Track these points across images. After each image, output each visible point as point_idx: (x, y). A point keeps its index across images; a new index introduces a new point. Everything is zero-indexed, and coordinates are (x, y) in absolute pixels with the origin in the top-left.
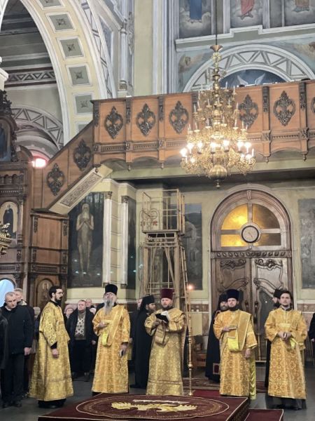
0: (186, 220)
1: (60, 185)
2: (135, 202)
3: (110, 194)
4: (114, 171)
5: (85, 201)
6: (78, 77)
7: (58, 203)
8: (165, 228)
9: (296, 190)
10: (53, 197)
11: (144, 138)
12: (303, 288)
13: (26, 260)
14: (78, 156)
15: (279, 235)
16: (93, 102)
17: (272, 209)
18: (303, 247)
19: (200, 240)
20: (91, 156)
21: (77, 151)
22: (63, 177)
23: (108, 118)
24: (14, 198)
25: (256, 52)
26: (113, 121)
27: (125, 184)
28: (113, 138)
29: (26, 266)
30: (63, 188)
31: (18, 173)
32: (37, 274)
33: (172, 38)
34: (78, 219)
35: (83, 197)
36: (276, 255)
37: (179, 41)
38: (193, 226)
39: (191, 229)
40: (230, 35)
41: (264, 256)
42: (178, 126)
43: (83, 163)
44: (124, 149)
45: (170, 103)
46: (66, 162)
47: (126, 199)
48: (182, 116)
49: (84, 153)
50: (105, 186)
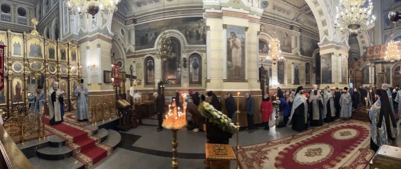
1: (360, 65)
2: (375, 67)
3: (370, 66)
4: (371, 61)
6: (363, 42)
8: (382, 72)
10: (359, 67)
16: (366, 47)
19: (390, 74)
21: (363, 58)
22: (361, 63)
27: (373, 63)
28: (370, 55)
29: (355, 80)
31: (352, 63)
32: (357, 82)
35: (364, 67)
40: (396, 29)
42: (384, 51)
43: (365, 60)
44: (373, 57)
45: (382, 46)
46: (361, 60)
47: (373, 66)
48: (385, 49)
49: (365, 58)
50: (369, 64)
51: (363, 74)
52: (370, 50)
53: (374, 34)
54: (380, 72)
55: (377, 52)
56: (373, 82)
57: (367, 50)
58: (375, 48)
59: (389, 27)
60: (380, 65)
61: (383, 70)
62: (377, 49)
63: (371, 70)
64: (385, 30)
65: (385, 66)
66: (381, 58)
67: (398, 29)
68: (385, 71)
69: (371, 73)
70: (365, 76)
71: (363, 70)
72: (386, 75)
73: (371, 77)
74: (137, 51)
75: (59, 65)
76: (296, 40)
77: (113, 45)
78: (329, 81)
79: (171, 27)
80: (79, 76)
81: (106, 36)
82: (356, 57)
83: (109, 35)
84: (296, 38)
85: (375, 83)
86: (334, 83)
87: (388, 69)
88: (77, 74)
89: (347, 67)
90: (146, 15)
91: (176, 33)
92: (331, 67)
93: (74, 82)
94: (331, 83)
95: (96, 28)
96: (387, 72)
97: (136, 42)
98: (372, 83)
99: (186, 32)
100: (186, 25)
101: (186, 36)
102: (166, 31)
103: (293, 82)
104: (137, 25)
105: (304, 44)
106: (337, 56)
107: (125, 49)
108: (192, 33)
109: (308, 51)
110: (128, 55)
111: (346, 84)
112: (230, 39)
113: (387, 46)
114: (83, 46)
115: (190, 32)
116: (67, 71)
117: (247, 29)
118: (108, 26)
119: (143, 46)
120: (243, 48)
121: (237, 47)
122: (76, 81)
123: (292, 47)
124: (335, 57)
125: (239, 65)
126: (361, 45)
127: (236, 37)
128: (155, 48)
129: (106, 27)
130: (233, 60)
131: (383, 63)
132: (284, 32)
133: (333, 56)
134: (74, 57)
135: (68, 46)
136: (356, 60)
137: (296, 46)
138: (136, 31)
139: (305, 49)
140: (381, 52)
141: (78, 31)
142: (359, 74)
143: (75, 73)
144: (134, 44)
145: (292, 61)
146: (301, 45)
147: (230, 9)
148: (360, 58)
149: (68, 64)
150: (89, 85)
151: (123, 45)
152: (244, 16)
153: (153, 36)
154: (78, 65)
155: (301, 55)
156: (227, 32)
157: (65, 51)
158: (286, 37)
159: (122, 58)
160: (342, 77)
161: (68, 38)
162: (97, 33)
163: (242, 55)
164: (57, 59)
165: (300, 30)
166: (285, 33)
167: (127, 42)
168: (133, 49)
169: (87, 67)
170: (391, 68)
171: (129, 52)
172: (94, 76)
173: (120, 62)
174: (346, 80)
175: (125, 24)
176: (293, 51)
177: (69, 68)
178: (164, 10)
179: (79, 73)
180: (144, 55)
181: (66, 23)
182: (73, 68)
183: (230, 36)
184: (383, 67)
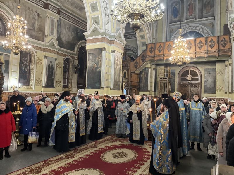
0: (171, 74)
1: (137, 66)
2: (157, 69)
3: (150, 68)
4: (151, 62)
5: (143, 70)
6: (142, 37)
7: (137, 70)
8: (165, 77)
9: (204, 66)
10: (136, 69)
11: (160, 54)
12: (205, 93)
13: (129, 85)
14: (142, 58)
15: (198, 78)
16: (146, 44)
17: (196, 71)
18: (205, 82)
19: (175, 80)
20: (146, 58)
21: (142, 57)
22: (138, 64)
23: (150, 48)
24: (126, 69)
25: (193, 26)
26: (151, 49)
27: (154, 65)
28: (151, 54)
29: (129, 86)
30: (138, 67)
31: (127, 63)
32: (132, 88)
33: (168, 23)
34: (142, 74)
35: (143, 69)
36: (197, 84)
37: (170, 24)
38: (173, 76)
39: (172, 77)
40: (186, 22)
41: (193, 84)
42: (169, 50)
43: (143, 60)
44: (154, 57)
45: (167, 44)
46: (139, 60)
47: (154, 69)
48: (170, 47)
49: (144, 58)
50: (149, 66)
51: (140, 78)
52: (151, 48)
53: (157, 27)
54: (163, 77)
55: (160, 51)
56: (153, 89)
57: (147, 47)
58: (158, 46)
59: (176, 19)
60: (163, 67)
61: (166, 75)
62: (160, 47)
63: (151, 74)
64: (171, 23)
65: (169, 69)
66: (165, 58)
67: (188, 22)
68: (169, 76)
69: (151, 77)
70: (143, 81)
71: (141, 72)
72: (170, 81)
73: (151, 82)
76: (52, 25)
78: (97, 85)
82: (132, 56)
84: (52, 21)
85: (155, 91)
86: (103, 88)
87: (173, 74)
89: (121, 69)
92: (101, 66)
94: (99, 88)
96: (171, 77)
98: (151, 90)
103: (44, 84)
105: (64, 31)
106: (109, 53)
109: (68, 42)
111: (119, 90)
113: (174, 44)
123: (46, 34)
124: (107, 54)
126: (139, 41)
131: (168, 65)
132: (34, 10)
133: (103, 52)
136: (132, 59)
137: (52, 33)
139: (64, 39)
140: (166, 52)
142: (135, 78)
145: (45, 53)
146: (59, 33)
148: (137, 57)
155: (59, 47)
158: (36, 17)
160: (115, 81)
165: (59, 12)
166: (37, 12)
170: (177, 72)
174: (119, 85)
176: (47, 40)
184: (166, 71)
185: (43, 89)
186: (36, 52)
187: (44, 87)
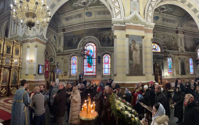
74: (64, 51)
75: (4, 58)
76: (181, 41)
77: (46, 47)
79: (89, 34)
80: (19, 68)
81: (42, 40)
83: (44, 40)
84: (181, 39)
88: (18, 65)
90: (72, 26)
91: (93, 38)
93: (15, 72)
95: (35, 34)
97: (64, 45)
99: (100, 38)
100: (100, 33)
101: (100, 41)
102: (86, 37)
103: (180, 73)
104: (65, 33)
105: (188, 42)
107: (56, 50)
108: (105, 38)
110: (58, 54)
112: (131, 45)
114: (25, 45)
115: (103, 38)
116: (10, 63)
117: (143, 37)
118: (44, 33)
119: (69, 48)
120: (141, 51)
121: (136, 50)
122: (17, 72)
123: (178, 46)
125: (138, 63)
127: (136, 43)
128: (78, 48)
129: (42, 34)
130: (134, 59)
134: (17, 52)
135: (13, 44)
138: (65, 37)
139: (188, 47)
141: (23, 34)
143: (17, 64)
144: (63, 46)
145: (179, 57)
146: (185, 44)
147: (131, 24)
149: (12, 57)
150: (27, 75)
151: (54, 46)
152: (141, 29)
153: (77, 40)
154: (20, 59)
155: (186, 52)
156: (129, 40)
157: (10, 47)
158: (173, 39)
159: (54, 55)
161: (14, 38)
162: (36, 38)
163: (140, 56)
164: (3, 52)
165: (184, 33)
166: (173, 36)
167: (58, 44)
168: (62, 49)
169: (27, 61)
171: (59, 51)
172: (31, 68)
173: (52, 58)
175: (57, 32)
177: (12, 61)
178: (85, 22)
179: (20, 65)
180: (70, 54)
181: (14, 27)
182: (15, 61)
183: (131, 42)
185: (180, 76)
186: (174, 57)
187: (180, 75)
